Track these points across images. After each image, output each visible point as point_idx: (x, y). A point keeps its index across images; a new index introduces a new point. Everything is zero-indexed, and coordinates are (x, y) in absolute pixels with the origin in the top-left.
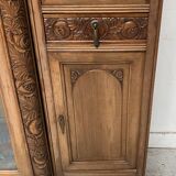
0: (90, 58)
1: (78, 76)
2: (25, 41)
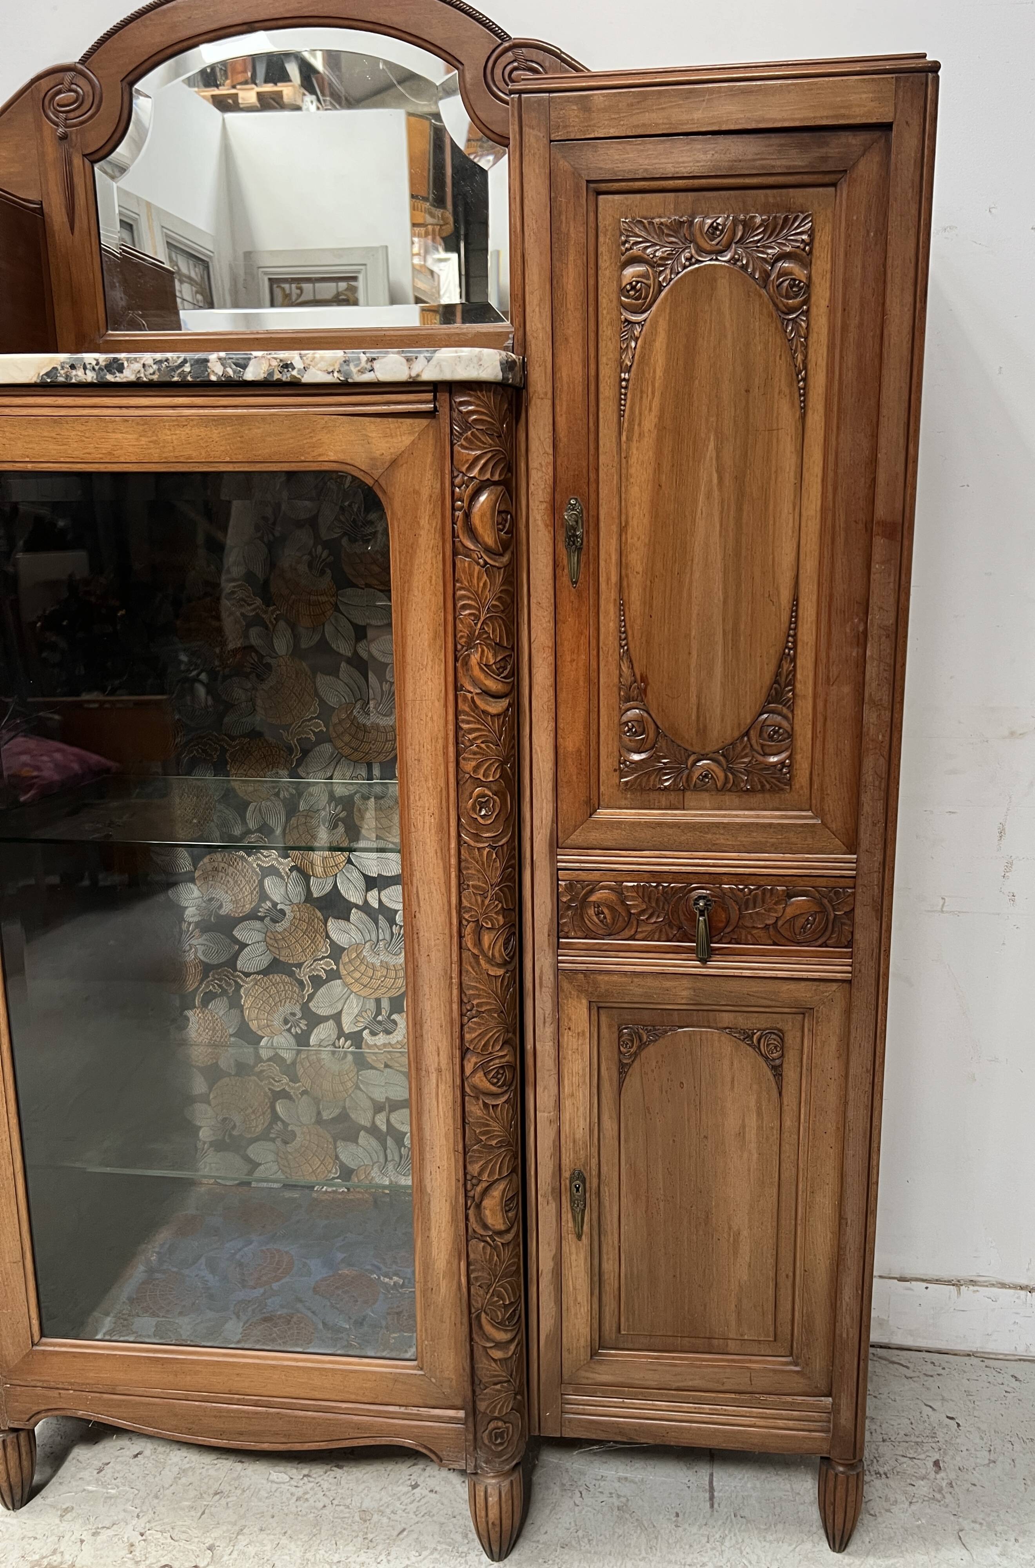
0: (683, 993)
1: (643, 1046)
2: (506, 944)
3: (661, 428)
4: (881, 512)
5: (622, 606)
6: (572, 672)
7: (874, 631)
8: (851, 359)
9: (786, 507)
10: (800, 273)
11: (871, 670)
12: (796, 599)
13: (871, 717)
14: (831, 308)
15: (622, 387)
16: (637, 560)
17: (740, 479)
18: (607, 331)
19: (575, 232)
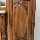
3: (18, 17)
4: (33, 23)
5: (15, 28)
6: (11, 33)
7: (32, 30)
8: (31, 12)
9: (26, 22)
10: (27, 6)
11: (32, 33)
12: (27, 28)
13: (32, 36)
14: (29, 9)
15: (15, 14)
16: (16, 25)
17: (23, 20)
18: (13, 10)
19: (11, 3)
